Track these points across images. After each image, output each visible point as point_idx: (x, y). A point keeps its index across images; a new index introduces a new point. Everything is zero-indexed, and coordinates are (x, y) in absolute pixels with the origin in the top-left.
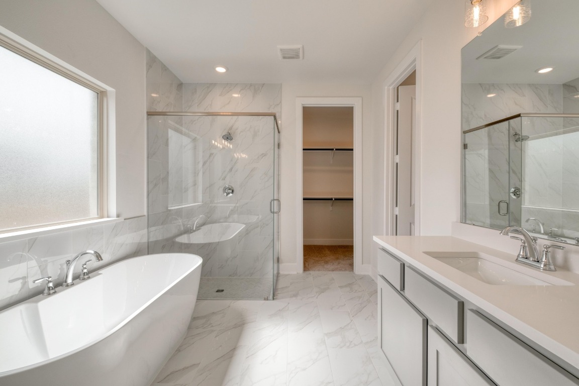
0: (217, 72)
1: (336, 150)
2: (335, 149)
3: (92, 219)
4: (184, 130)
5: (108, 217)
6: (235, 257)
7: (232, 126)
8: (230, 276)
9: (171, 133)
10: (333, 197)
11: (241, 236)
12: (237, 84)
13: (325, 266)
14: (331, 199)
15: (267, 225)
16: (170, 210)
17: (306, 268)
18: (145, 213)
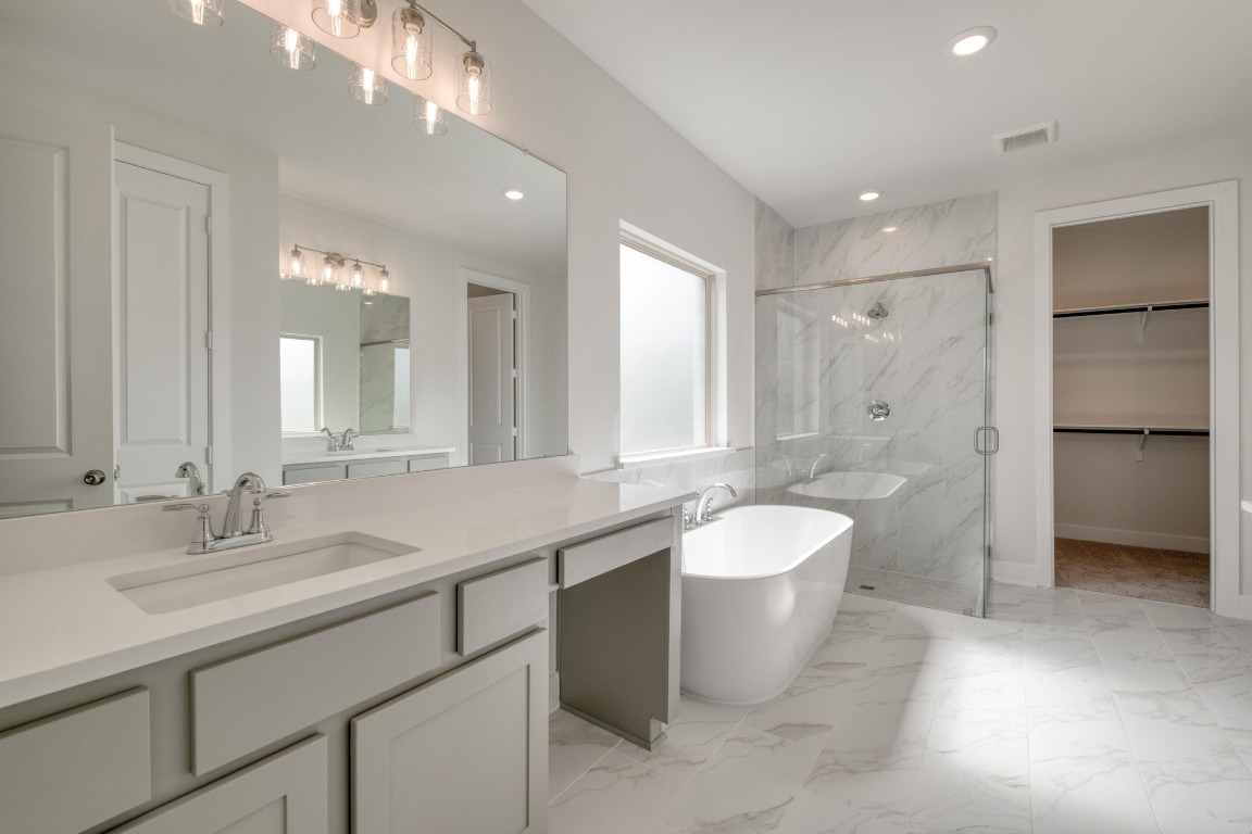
0: (862, 201)
1: (1154, 309)
2: (1150, 308)
3: (697, 447)
4: (796, 307)
5: (717, 446)
6: (892, 535)
7: (886, 291)
8: (882, 567)
9: (781, 317)
10: (1147, 426)
11: (905, 496)
12: (896, 212)
13: (1119, 585)
14: (1141, 432)
15: (963, 479)
16: (780, 442)
17: (1059, 581)
18: (753, 445)
